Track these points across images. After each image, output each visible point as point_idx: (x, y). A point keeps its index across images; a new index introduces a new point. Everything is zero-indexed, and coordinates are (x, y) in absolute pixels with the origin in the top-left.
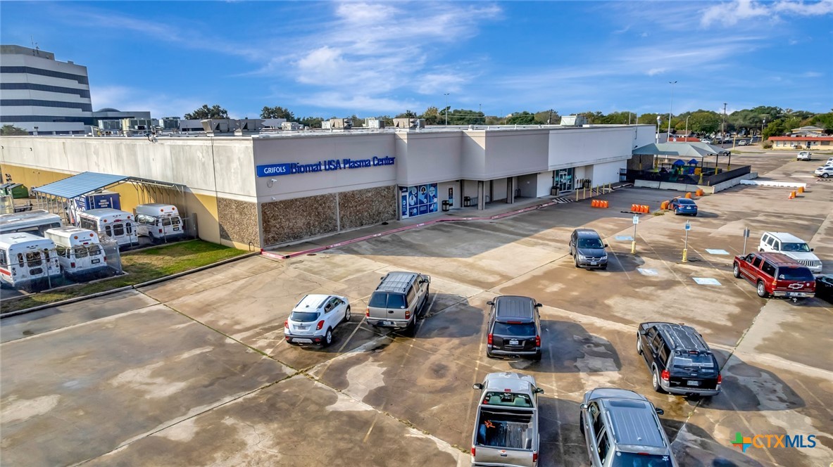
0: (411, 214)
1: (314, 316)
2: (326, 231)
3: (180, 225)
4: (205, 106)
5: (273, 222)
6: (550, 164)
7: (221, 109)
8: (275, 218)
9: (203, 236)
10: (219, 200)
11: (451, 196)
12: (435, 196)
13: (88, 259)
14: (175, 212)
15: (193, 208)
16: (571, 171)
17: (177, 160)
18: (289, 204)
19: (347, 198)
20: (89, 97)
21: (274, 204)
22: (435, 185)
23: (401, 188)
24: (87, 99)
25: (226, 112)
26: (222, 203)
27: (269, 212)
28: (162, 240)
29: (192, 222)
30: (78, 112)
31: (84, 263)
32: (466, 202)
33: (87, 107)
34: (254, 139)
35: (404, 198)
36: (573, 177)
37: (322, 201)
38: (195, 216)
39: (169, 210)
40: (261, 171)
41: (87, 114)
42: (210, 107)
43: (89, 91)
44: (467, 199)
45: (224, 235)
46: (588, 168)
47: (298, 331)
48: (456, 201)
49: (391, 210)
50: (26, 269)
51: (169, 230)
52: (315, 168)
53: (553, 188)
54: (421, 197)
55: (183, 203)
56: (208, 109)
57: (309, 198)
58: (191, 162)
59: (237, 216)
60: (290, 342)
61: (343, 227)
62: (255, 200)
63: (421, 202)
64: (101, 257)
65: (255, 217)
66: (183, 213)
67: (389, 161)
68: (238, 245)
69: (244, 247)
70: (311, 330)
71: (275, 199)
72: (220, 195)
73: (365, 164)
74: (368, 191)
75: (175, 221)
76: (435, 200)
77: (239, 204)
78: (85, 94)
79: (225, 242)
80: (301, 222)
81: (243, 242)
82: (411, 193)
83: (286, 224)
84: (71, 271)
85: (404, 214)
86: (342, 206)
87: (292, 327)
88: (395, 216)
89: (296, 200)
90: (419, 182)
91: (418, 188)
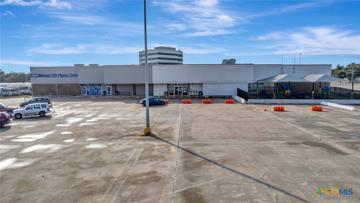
0: (88, 94)
2: (52, 94)
5: (35, 89)
11: (109, 90)
12: (100, 89)
16: (187, 86)
18: (40, 85)
19: (60, 86)
21: (36, 84)
22: (100, 85)
23: (83, 85)
27: (35, 87)
34: (30, 67)
35: (85, 88)
36: (189, 89)
37: (52, 85)
44: (117, 92)
48: (112, 92)
49: (78, 91)
54: (93, 88)
57: (47, 84)
61: (59, 94)
63: (93, 90)
74: (68, 84)
76: (101, 91)
80: (44, 91)
82: (88, 87)
83: (40, 90)
85: (85, 94)
86: (58, 88)
88: (80, 94)
89: (43, 84)
90: (92, 83)
91: (92, 85)
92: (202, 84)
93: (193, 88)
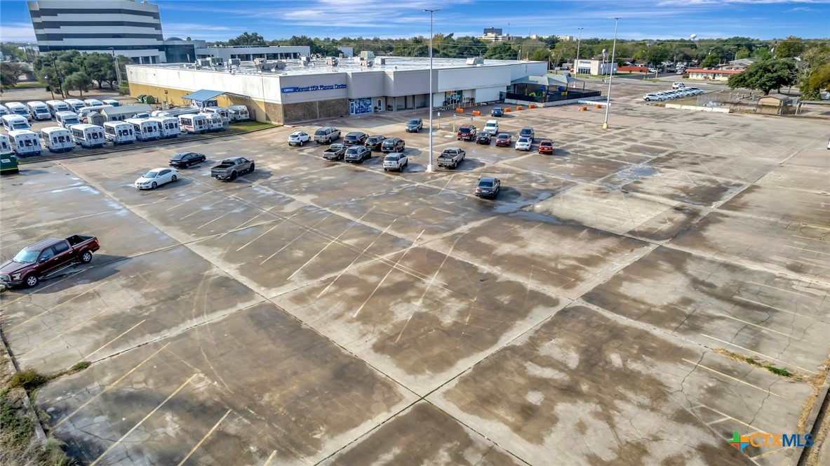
0: (356, 113)
1: (297, 136)
2: (312, 118)
3: (248, 114)
4: (246, 33)
5: (288, 112)
6: (439, 88)
7: (258, 36)
8: (289, 111)
9: (257, 120)
10: (266, 103)
11: (380, 105)
12: (370, 104)
13: (217, 124)
14: (246, 109)
15: (254, 107)
16: (460, 92)
17: (246, 85)
18: (295, 105)
19: (322, 104)
20: (161, 29)
21: (288, 105)
22: (370, 98)
23: (350, 100)
24: (159, 31)
25: (262, 38)
26: (267, 104)
27: (287, 109)
28: (240, 121)
29: (253, 113)
30: (154, 42)
31: (216, 126)
32: (389, 108)
33: (159, 37)
34: (280, 77)
35: (352, 104)
36: (461, 96)
37: (311, 104)
38: (255, 111)
39: (243, 108)
40: (283, 91)
41: (160, 43)
42: (250, 34)
43: (160, 24)
44: (389, 106)
45: (268, 118)
46: (473, 90)
47: (292, 141)
48: (383, 107)
49: (345, 110)
50: (198, 126)
51: (243, 117)
52: (307, 89)
53: (445, 102)
54: (362, 104)
55: (249, 105)
56: (248, 36)
57: (304, 103)
58: (252, 86)
59: (273, 110)
60: (290, 145)
61: (320, 117)
62: (281, 103)
63: (362, 107)
64: (221, 123)
65: (280, 110)
66: (249, 109)
67: (344, 86)
68: (274, 123)
69: (277, 123)
70: (296, 140)
71: (289, 103)
72: (266, 101)
73: (331, 88)
74: (333, 100)
75: (246, 113)
76: (370, 106)
77: (274, 104)
78: (157, 27)
79: (268, 122)
80: (300, 113)
81: (275, 121)
82: (356, 102)
83: (293, 113)
84: (212, 128)
85: (352, 112)
86: (320, 107)
87: (290, 139)
88: (347, 113)
89: (299, 103)
90: (360, 97)
91: (360, 99)
92: (475, 90)
93: (466, 95)
